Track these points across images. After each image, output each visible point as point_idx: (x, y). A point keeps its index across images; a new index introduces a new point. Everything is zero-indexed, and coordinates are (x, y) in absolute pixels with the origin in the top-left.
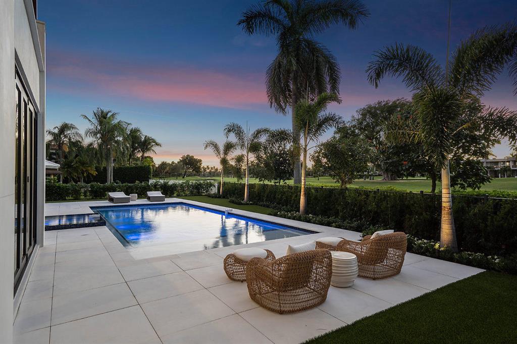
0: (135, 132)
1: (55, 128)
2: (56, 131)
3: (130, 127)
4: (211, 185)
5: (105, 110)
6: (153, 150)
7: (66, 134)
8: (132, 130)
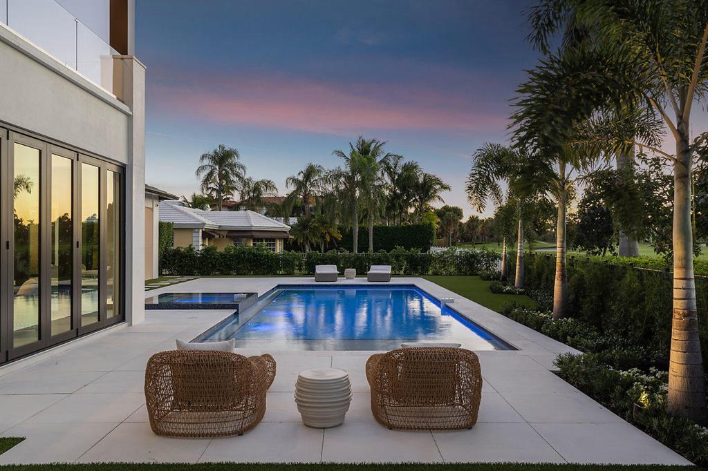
0: (410, 168)
1: (300, 173)
2: (301, 178)
3: (402, 163)
4: (496, 257)
5: (368, 139)
6: (439, 198)
7: (312, 180)
8: (405, 166)
